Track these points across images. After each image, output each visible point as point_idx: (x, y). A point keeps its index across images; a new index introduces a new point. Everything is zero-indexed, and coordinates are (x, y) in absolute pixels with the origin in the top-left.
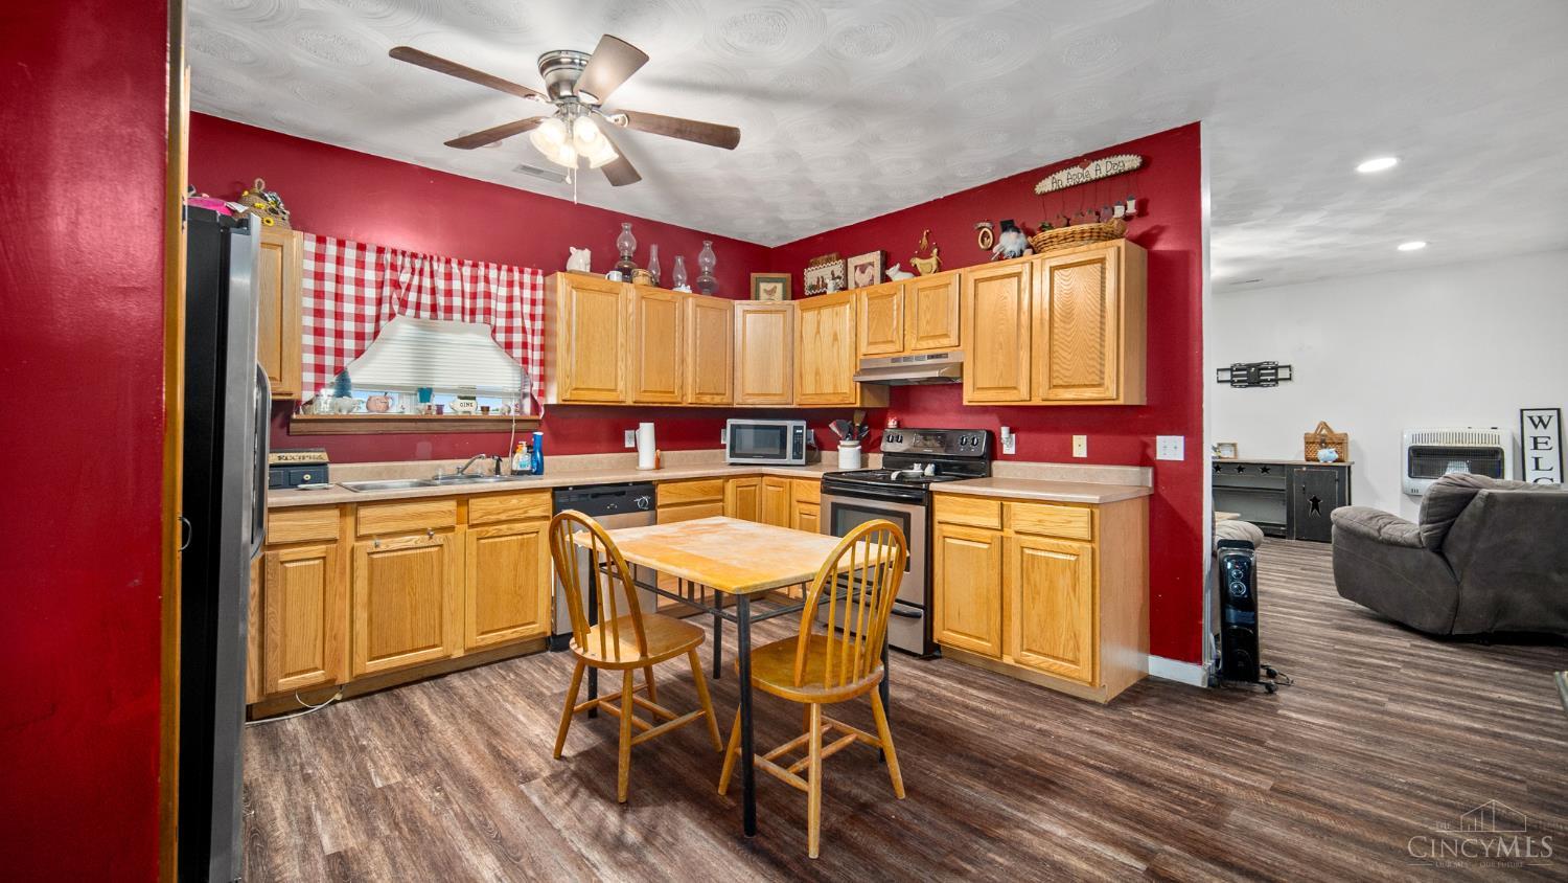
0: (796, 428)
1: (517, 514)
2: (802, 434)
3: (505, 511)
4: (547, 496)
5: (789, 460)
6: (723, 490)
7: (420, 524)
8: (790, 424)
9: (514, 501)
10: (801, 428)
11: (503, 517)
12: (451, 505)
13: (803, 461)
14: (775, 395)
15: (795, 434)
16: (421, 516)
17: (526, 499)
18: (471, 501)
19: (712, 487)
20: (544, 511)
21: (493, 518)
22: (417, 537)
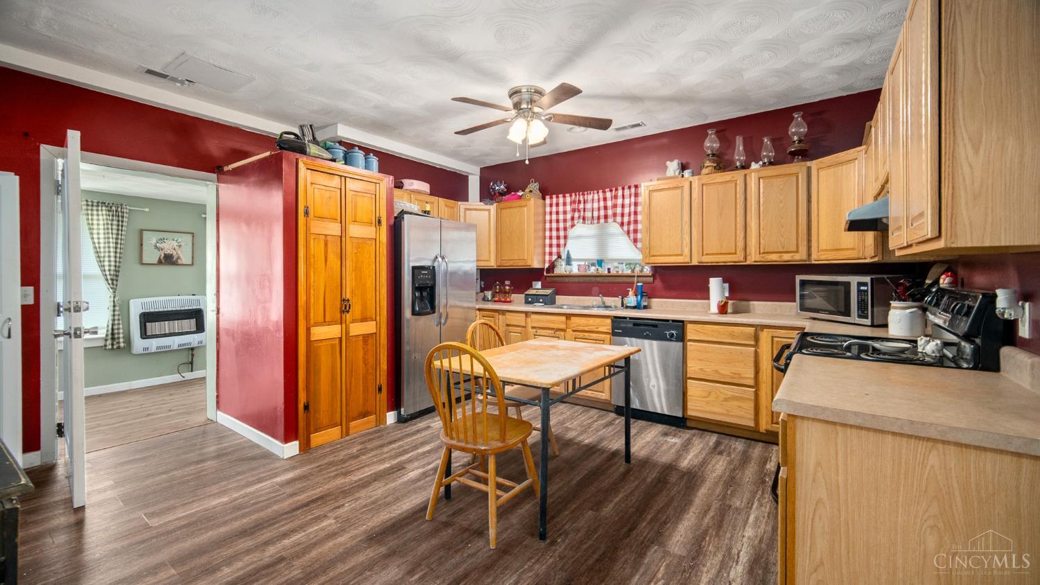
0: (860, 284)
1: (593, 328)
2: (867, 291)
3: (587, 326)
4: (609, 321)
5: (854, 318)
6: (757, 338)
7: (551, 326)
8: (854, 280)
9: (591, 321)
10: (865, 284)
11: (586, 329)
12: (563, 318)
13: (868, 322)
14: (847, 249)
15: (859, 291)
16: (553, 322)
17: (598, 320)
18: (572, 318)
19: (742, 333)
20: (607, 329)
21: (581, 328)
22: (550, 331)
